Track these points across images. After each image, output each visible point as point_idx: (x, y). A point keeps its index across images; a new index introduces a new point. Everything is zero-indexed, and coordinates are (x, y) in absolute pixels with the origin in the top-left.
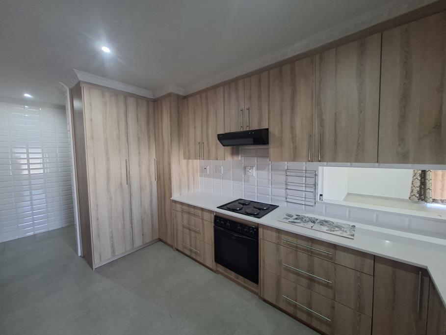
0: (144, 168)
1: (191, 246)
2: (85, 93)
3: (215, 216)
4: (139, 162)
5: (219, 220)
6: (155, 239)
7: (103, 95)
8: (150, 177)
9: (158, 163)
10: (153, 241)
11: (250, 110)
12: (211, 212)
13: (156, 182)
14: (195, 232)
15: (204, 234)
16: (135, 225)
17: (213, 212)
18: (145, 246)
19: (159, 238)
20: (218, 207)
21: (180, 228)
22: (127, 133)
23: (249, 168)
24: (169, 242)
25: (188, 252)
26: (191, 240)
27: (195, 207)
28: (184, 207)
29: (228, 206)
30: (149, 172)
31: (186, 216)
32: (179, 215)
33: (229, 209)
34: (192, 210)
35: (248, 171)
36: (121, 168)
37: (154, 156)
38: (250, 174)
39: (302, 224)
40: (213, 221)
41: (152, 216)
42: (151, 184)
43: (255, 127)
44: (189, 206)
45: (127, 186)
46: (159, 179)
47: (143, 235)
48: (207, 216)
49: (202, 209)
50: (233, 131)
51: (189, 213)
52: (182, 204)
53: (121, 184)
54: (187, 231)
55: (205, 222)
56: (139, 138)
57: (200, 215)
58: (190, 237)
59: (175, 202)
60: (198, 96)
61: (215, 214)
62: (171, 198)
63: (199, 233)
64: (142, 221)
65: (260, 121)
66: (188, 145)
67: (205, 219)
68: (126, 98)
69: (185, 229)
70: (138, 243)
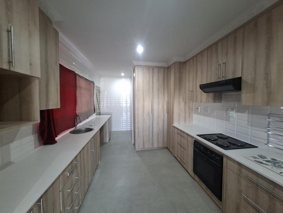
0: (161, 106)
1: (181, 156)
2: (136, 70)
3: (195, 140)
4: (158, 102)
5: (197, 144)
6: (164, 146)
7: (143, 69)
8: (164, 111)
9: (168, 104)
10: (163, 147)
11: (226, 64)
12: (192, 137)
13: (167, 114)
14: (184, 148)
15: (188, 151)
16: (154, 136)
17: (194, 137)
18: (159, 149)
19: (167, 147)
20: (197, 135)
21: (176, 144)
22: (153, 87)
23: (230, 110)
24: (171, 150)
25: (179, 160)
26: (181, 152)
27: (184, 132)
28: (179, 131)
29: (205, 136)
30: (163, 108)
31: (179, 137)
32: (176, 135)
33: (205, 139)
34: (182, 134)
35: (229, 113)
36: (149, 105)
37: (166, 99)
38: (230, 115)
39: (270, 167)
40: (193, 144)
41: (164, 133)
42: (164, 115)
43: (230, 76)
44: (181, 131)
45: (151, 114)
46: (168, 112)
47: (158, 142)
48: (190, 139)
49: (188, 135)
50: (213, 81)
51: (181, 135)
52: (178, 129)
53: (149, 113)
54: (179, 146)
55: (189, 144)
56: (158, 90)
57: (186, 137)
58: (181, 150)
59: (175, 127)
60: (191, 60)
61: (195, 139)
62: (173, 125)
63: (185, 149)
64: (158, 134)
65: (234, 72)
66: (185, 93)
67: (189, 141)
68: (153, 69)
69: (178, 145)
70: (156, 146)
